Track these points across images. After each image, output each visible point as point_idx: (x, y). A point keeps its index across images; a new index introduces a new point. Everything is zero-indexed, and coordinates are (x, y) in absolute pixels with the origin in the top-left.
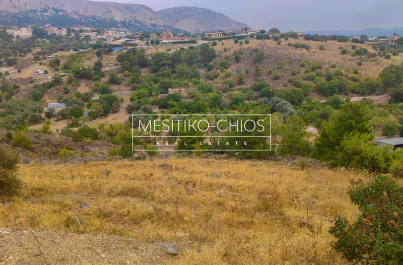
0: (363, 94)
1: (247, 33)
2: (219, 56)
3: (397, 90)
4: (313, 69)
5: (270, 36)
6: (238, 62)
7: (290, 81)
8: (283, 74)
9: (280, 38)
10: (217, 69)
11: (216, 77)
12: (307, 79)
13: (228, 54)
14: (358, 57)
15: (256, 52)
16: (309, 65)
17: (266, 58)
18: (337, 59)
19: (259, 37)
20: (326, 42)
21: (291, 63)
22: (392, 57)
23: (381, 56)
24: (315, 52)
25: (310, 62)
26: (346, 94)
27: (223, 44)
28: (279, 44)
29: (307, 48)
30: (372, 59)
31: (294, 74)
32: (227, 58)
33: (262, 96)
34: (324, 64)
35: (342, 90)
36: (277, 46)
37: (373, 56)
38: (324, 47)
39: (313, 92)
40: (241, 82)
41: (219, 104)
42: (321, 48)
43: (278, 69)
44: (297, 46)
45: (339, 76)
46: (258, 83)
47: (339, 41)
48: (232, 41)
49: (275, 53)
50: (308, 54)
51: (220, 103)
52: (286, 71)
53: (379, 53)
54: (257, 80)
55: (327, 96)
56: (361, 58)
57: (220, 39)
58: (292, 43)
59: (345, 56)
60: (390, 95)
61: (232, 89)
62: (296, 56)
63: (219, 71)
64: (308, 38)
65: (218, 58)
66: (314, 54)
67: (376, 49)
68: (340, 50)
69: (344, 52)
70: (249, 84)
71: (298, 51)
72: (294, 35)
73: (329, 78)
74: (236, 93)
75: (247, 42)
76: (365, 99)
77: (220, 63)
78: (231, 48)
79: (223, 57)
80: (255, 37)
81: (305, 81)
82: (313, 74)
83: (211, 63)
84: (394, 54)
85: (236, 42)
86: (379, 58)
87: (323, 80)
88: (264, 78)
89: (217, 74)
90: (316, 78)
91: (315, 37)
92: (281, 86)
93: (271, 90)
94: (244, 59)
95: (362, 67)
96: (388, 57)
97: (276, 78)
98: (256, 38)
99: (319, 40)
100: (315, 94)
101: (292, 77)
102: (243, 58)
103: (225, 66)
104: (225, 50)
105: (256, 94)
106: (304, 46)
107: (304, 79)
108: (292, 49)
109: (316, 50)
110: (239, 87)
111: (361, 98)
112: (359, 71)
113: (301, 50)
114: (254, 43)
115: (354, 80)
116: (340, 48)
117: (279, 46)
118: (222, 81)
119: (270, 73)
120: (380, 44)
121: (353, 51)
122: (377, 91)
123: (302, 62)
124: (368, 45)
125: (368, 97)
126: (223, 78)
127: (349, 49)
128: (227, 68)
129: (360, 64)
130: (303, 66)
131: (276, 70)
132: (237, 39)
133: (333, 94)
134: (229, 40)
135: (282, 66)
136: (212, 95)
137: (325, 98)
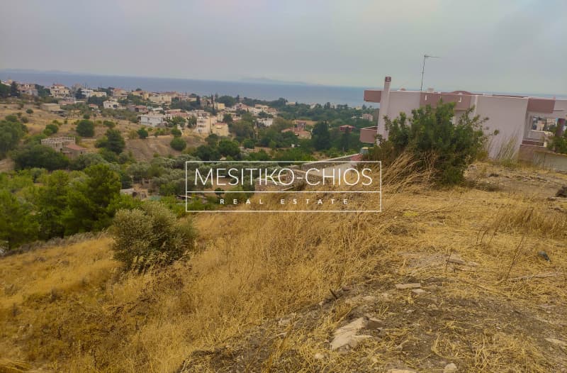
3: (20, 153)
60: (13, 160)
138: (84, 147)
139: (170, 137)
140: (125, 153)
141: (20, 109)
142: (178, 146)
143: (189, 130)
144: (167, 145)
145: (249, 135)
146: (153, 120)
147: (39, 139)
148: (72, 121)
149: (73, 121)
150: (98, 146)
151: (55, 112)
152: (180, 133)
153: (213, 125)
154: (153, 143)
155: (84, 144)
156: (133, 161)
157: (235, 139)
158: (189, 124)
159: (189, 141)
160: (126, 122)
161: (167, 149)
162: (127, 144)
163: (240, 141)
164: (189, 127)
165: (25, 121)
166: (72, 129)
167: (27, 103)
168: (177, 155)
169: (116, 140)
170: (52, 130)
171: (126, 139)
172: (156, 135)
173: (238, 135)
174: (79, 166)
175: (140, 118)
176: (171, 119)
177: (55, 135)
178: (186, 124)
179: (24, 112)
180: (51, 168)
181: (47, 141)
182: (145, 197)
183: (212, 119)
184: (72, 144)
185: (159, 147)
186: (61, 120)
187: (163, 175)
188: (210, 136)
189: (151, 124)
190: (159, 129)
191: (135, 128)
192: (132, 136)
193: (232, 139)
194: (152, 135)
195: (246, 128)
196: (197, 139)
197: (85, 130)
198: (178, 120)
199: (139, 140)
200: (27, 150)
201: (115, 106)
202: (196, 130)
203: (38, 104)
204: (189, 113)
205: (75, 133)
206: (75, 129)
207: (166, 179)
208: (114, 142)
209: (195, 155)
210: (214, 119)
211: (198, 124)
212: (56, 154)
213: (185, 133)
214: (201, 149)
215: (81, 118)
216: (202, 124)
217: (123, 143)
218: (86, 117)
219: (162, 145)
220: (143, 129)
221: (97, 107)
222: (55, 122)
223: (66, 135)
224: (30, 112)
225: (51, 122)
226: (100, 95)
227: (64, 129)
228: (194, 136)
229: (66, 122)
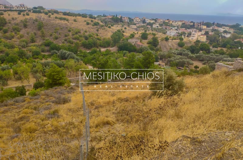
0: (105, 47)
1: (25, 8)
2: (10, 23)
3: (120, 45)
4: (76, 33)
5: (42, 11)
6: (26, 28)
7: (65, 40)
8: (60, 36)
9: (49, 13)
10: (12, 32)
11: (13, 37)
12: (75, 39)
13: (16, 21)
14: (95, 27)
15: (37, 21)
16: (73, 30)
17: (45, 25)
18: (86, 27)
19: (34, 12)
20: (76, 17)
21: (62, 29)
22: (112, 27)
23: (106, 26)
24: (72, 23)
25: (73, 29)
26: (97, 47)
27: (9, 15)
28: (50, 16)
29: (67, 20)
30: (103, 28)
31: (66, 36)
32: (17, 24)
34: (81, 30)
35: (95, 45)
36: (49, 18)
37: (103, 26)
38: (77, 20)
39: (81, 46)
40: (33, 41)
41: (24, 56)
42: (75, 21)
43: (55, 33)
44: (61, 19)
45: (91, 37)
47: (83, 17)
48: (16, 13)
49: (49, 23)
50: (68, 24)
52: (61, 34)
53: (105, 25)
54: (44, 40)
55: (89, 49)
56: (97, 27)
57: (5, 11)
58: (58, 17)
59: (89, 26)
60: (117, 47)
61: (28, 45)
62: (63, 25)
63: (13, 33)
64: (65, 14)
65: (9, 24)
67: (103, 23)
68: (86, 22)
69: (88, 24)
70: (39, 42)
71: (62, 22)
72: (56, 12)
73: (86, 38)
74: (33, 47)
75: (28, 15)
76: (107, 50)
77: (13, 28)
78: (17, 18)
79: (14, 24)
80: (32, 11)
81: (74, 40)
82: (77, 35)
83: (4, 28)
84: (112, 26)
85: (19, 14)
86: (106, 28)
87: (84, 39)
88: (48, 38)
89: (13, 36)
90: (80, 38)
91: (69, 14)
92: (60, 43)
93: (57, 46)
94: (30, 26)
95: (100, 32)
96: (110, 27)
97: (57, 38)
98: (33, 12)
99: (72, 16)
101: (66, 38)
102: (29, 25)
103: (16, 30)
104: (13, 19)
105: (47, 48)
106: (64, 19)
107: (73, 39)
108: (59, 20)
109: (72, 22)
110: (33, 44)
111: (105, 49)
112: (99, 35)
113: (64, 21)
114: (33, 16)
115: (98, 39)
116: (85, 21)
117: (50, 18)
118: (19, 41)
119: (51, 35)
120: (104, 20)
121: (92, 23)
122: (111, 46)
123: (69, 29)
124: (98, 20)
125: (108, 48)
126: (18, 38)
127: (90, 22)
128: (19, 31)
129: (98, 31)
130: (69, 31)
131: (54, 34)
132: (20, 12)
133: (92, 47)
134: (13, 12)
135: (57, 31)
136: (16, 50)
138: (143, 43)
139: (178, 41)
140: (158, 47)
141: (122, 27)
142: (181, 45)
143: (187, 38)
144: (176, 44)
145: (216, 41)
146: (172, 33)
147: (127, 40)
148: (140, 32)
149: (140, 33)
150: (148, 43)
151: (134, 29)
152: (183, 39)
153: (199, 36)
154: (171, 43)
155: (143, 42)
156: (161, 51)
157: (208, 43)
158: (188, 35)
159: (186, 43)
160: (161, 34)
161: (176, 46)
162: (159, 43)
163: (211, 44)
164: (188, 36)
165: (124, 32)
166: (140, 36)
167: (125, 25)
168: (180, 49)
170: (132, 36)
171: (159, 41)
172: (172, 40)
173: (211, 41)
174: (140, 51)
175: (167, 32)
176: (180, 33)
177: (133, 38)
178: (186, 35)
179: (123, 28)
180: (130, 51)
181: (130, 41)
182: (163, 66)
183: (199, 33)
184: (139, 43)
185: (173, 45)
186: (136, 32)
187: (172, 58)
188: (197, 41)
189: (171, 35)
190: (174, 37)
191: (164, 36)
192: (162, 40)
193: (207, 43)
194: (170, 40)
195: (215, 38)
196: (190, 42)
197: (144, 37)
198: (184, 33)
199: (165, 42)
200: (123, 44)
201: (157, 27)
202: (190, 38)
203: (129, 25)
204: (189, 30)
205: (140, 37)
206: (141, 36)
207: (173, 59)
208: (155, 42)
209: (187, 49)
211: (192, 35)
212: (132, 46)
213: (185, 39)
214: (191, 47)
215: (143, 32)
216: (193, 35)
217: (158, 43)
218: (146, 31)
219: (174, 44)
220: (167, 37)
221: (150, 27)
222: (134, 33)
223: (137, 38)
224: (125, 28)
225: (132, 33)
226: (152, 22)
227: (136, 36)
228: (189, 41)
229: (138, 33)
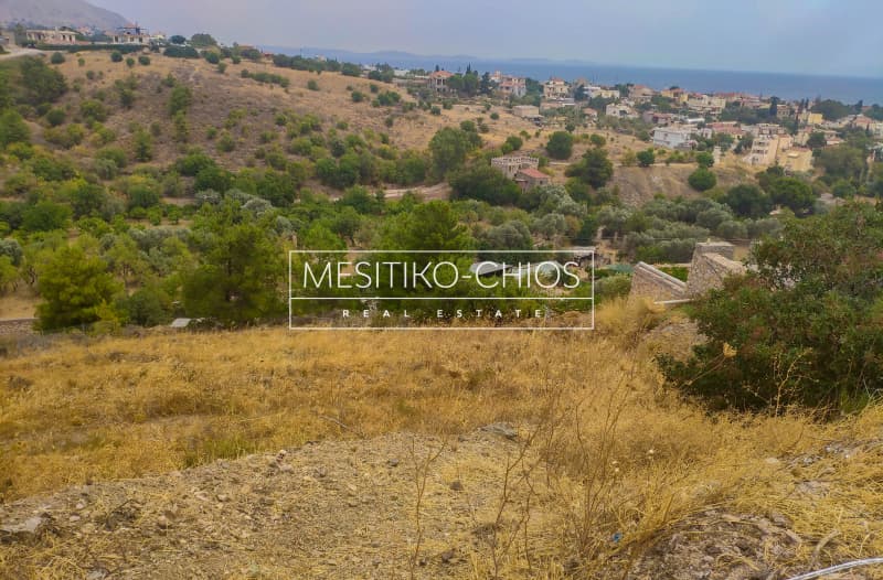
0: (404, 185)
1: (141, 40)
2: (77, 90)
3: (461, 175)
4: (304, 131)
5: (199, 51)
6: (130, 108)
7: (259, 156)
8: (243, 140)
9: (222, 58)
10: (77, 121)
11: (77, 140)
12: (296, 151)
13: (99, 86)
14: (384, 109)
15: (171, 86)
16: (294, 120)
17: (196, 101)
18: (348, 112)
19: (170, 53)
20: (319, 73)
21: (255, 114)
22: (444, 112)
23: (425, 109)
24: (301, 95)
25: (296, 115)
26: (375, 184)
27: (82, 62)
28: (222, 70)
29: (284, 84)
30: (410, 114)
31: (264, 140)
32: (100, 96)
33: (204, 186)
34: (323, 121)
35: (366, 175)
36: (218, 76)
37: (411, 109)
38: (318, 84)
39: (313, 178)
40: (143, 155)
41: (98, 208)
42: (312, 86)
43: (228, 127)
44: (261, 79)
45: (358, 147)
46: (186, 157)
47: (345, 73)
48: (106, 56)
49: (216, 91)
50: (286, 96)
51: (100, 204)
52: (247, 131)
53: (421, 104)
54: (183, 151)
55: (341, 189)
56: (389, 111)
57: (73, 49)
58: (250, 71)
59: (359, 105)
60: (451, 185)
61: (124, 170)
62: (264, 101)
63: (81, 127)
64: (281, 61)
65: (75, 95)
66: (298, 97)
67: (414, 96)
68: (350, 93)
69: (357, 98)
70: (165, 159)
71: (266, 90)
72: (252, 55)
73: (338, 151)
74: (138, 179)
75: (145, 62)
76: (409, 194)
77: (82, 109)
78: (105, 72)
79: (89, 93)
80: (162, 50)
81: (290, 157)
82: (306, 140)
83: (55, 108)
84: (445, 107)
85: (116, 59)
86: (421, 113)
87: (327, 153)
88: (200, 146)
89: (78, 134)
90: (313, 148)
91: (299, 62)
92: (239, 164)
93: (221, 174)
94: (144, 102)
95: (394, 129)
96: (436, 112)
97: (229, 148)
98: (165, 54)
99: (304, 69)
100: (316, 183)
101: (263, 146)
102: (141, 98)
103: (94, 115)
104: (90, 76)
105: (186, 182)
106: (276, 80)
107: (290, 151)
108: (252, 83)
109: (302, 90)
110: (142, 166)
111: (402, 192)
112: (390, 138)
113: (272, 87)
114: (163, 66)
115: (384, 154)
116: (349, 88)
117: (222, 76)
118: (93, 151)
119: (211, 136)
120: (419, 86)
121: (374, 97)
122: (428, 178)
123: (279, 114)
124: (399, 85)
125: (414, 190)
126: (94, 144)
127: (366, 92)
128: (102, 120)
129: (389, 123)
130: (281, 122)
131: (224, 130)
132: (118, 53)
133: (351, 183)
134: (97, 52)
135: (237, 120)
136: (74, 185)
137: (337, 192)
138: (548, 173)
139: (692, 167)
140: (609, 188)
141: (484, 112)
142: (700, 183)
143: (734, 157)
144: (682, 181)
145: (851, 173)
146: (674, 135)
147: (489, 158)
148: (548, 132)
149: (547, 134)
150: (569, 174)
151: (529, 119)
152: (711, 162)
153: (784, 150)
154: (659, 175)
155: (549, 169)
156: (617, 204)
157: (819, 179)
158: (739, 147)
159: (723, 176)
160: (629, 138)
161: (679, 187)
162: (616, 174)
163: (828, 183)
164: (738, 151)
165: (485, 130)
166: (542, 145)
167: (495, 104)
168: (696, 196)
169: (599, 166)
170: (513, 146)
171: (616, 165)
172: (667, 162)
173: (829, 171)
174: (532, 202)
175: (652, 134)
176: (709, 137)
177: (516, 152)
178: (734, 147)
179: (487, 117)
180: (493, 201)
181: (500, 162)
182: (610, 262)
183: (782, 139)
184: (532, 170)
185: (667, 183)
186: (531, 132)
187: (649, 231)
188: (770, 170)
189: (668, 143)
190: (677, 152)
191: (639, 147)
192: (627, 162)
193: (813, 178)
194: (662, 162)
195: (848, 158)
196: (741, 172)
197: (558, 148)
198: (723, 141)
199: (638, 168)
200: (470, 173)
201: (623, 112)
202: (748, 159)
203: (510, 107)
204: (745, 128)
205: (542, 151)
206: (545, 145)
207: (652, 238)
208: (595, 169)
209: (721, 201)
210: (787, 141)
211: (754, 147)
212: (506, 181)
213: (720, 160)
214: (738, 191)
215: (563, 129)
216: (760, 148)
217: (610, 172)
218: (570, 128)
219: (671, 179)
220: (651, 151)
221: (596, 114)
222: (524, 133)
223: (531, 154)
224: (495, 117)
225: (517, 134)
226: (606, 95)
227: (529, 145)
228: (736, 167)
229: (537, 135)
